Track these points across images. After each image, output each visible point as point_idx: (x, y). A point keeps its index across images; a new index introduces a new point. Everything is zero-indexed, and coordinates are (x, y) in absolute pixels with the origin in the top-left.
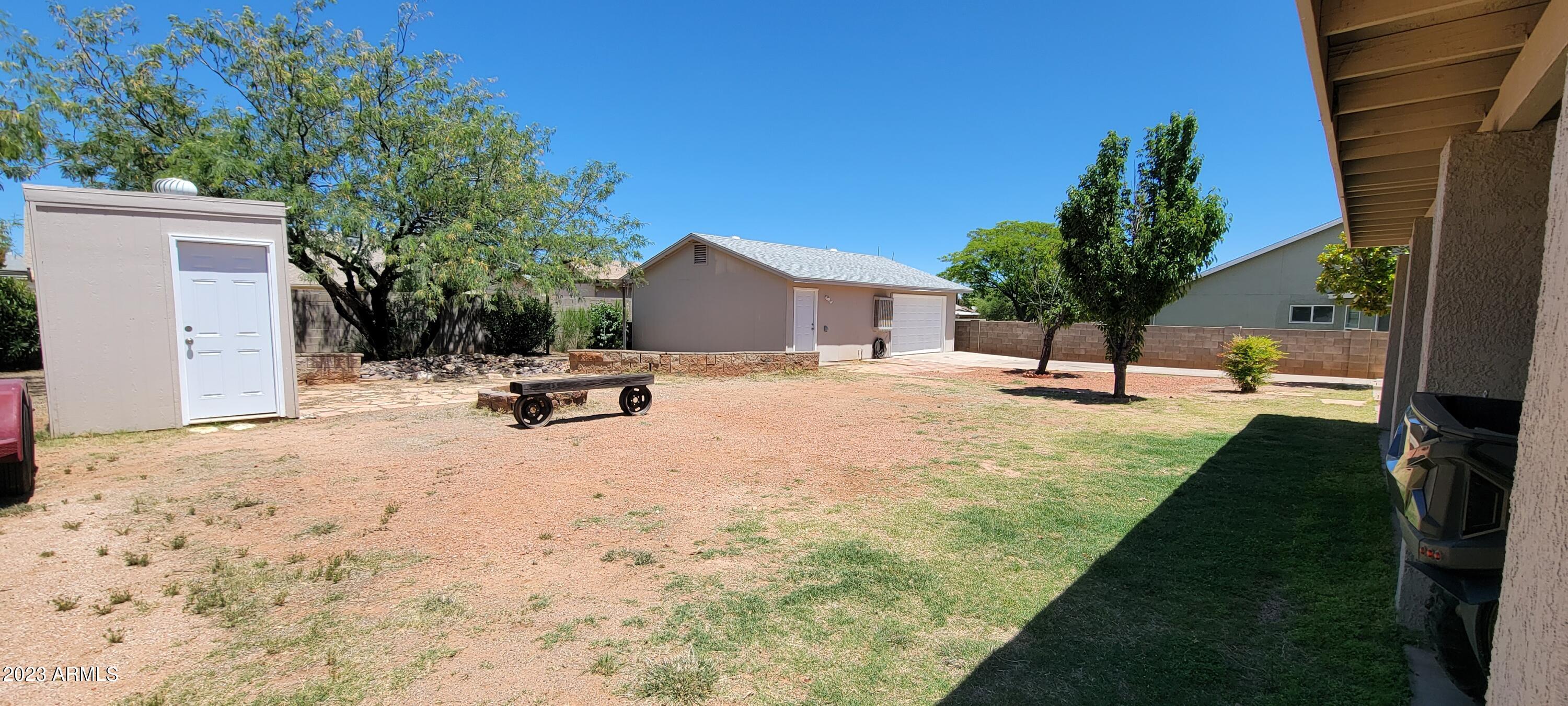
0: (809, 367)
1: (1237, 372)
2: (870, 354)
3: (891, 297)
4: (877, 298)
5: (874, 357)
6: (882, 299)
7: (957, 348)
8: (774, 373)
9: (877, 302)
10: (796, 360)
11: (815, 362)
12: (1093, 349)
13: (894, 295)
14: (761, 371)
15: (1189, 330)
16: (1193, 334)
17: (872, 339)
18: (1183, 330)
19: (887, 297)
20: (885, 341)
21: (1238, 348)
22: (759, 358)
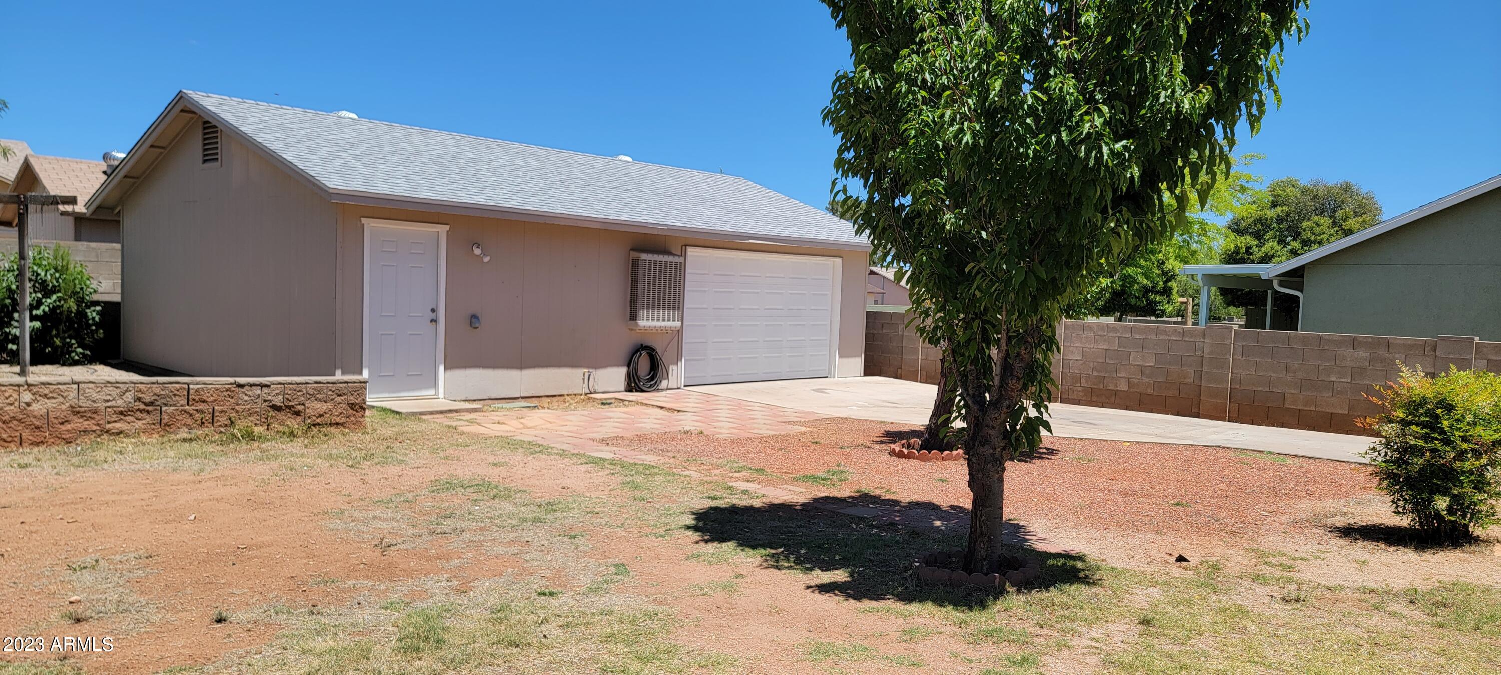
0: (327, 418)
1: (1408, 478)
2: (622, 384)
3: (684, 254)
4: (634, 255)
5: (629, 389)
6: (644, 256)
7: (870, 370)
8: (183, 434)
9: (635, 262)
10: (278, 401)
11: (352, 406)
12: (1145, 380)
13: (691, 251)
14: (137, 434)
15: (1354, 344)
16: (1363, 354)
17: (623, 349)
18: (1341, 343)
19: (669, 253)
20: (665, 357)
21: (1415, 406)
22: (129, 397)
